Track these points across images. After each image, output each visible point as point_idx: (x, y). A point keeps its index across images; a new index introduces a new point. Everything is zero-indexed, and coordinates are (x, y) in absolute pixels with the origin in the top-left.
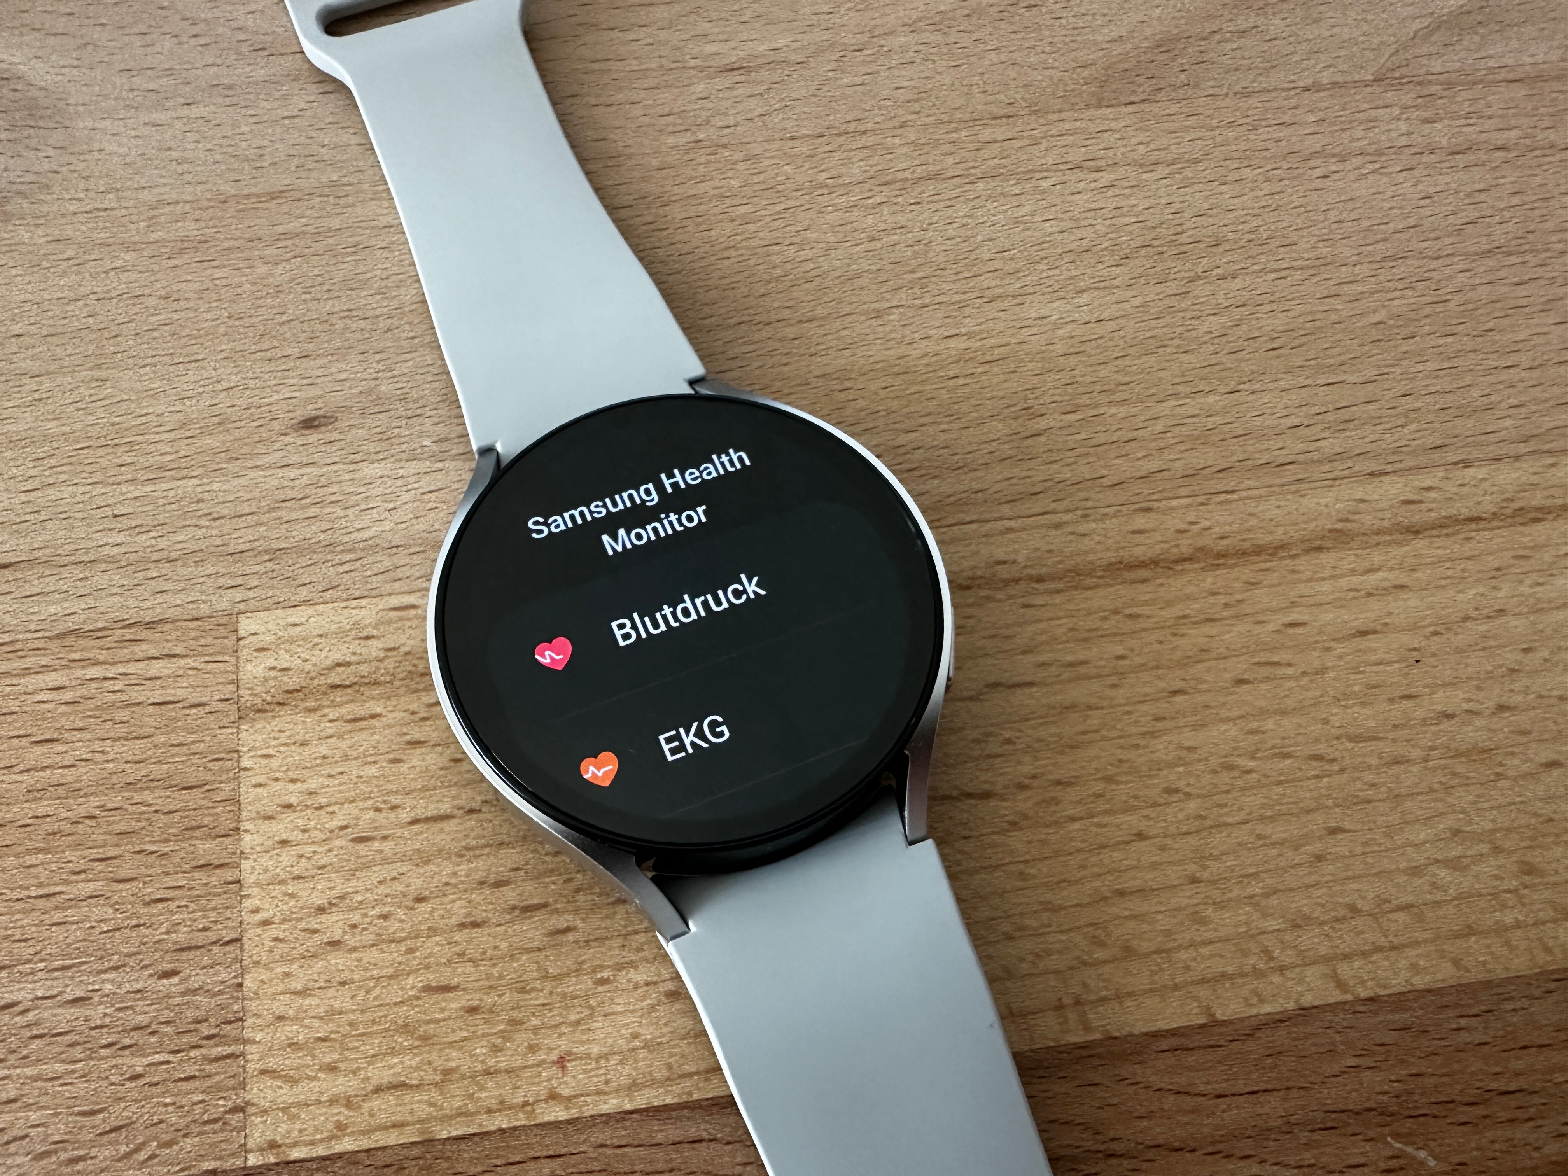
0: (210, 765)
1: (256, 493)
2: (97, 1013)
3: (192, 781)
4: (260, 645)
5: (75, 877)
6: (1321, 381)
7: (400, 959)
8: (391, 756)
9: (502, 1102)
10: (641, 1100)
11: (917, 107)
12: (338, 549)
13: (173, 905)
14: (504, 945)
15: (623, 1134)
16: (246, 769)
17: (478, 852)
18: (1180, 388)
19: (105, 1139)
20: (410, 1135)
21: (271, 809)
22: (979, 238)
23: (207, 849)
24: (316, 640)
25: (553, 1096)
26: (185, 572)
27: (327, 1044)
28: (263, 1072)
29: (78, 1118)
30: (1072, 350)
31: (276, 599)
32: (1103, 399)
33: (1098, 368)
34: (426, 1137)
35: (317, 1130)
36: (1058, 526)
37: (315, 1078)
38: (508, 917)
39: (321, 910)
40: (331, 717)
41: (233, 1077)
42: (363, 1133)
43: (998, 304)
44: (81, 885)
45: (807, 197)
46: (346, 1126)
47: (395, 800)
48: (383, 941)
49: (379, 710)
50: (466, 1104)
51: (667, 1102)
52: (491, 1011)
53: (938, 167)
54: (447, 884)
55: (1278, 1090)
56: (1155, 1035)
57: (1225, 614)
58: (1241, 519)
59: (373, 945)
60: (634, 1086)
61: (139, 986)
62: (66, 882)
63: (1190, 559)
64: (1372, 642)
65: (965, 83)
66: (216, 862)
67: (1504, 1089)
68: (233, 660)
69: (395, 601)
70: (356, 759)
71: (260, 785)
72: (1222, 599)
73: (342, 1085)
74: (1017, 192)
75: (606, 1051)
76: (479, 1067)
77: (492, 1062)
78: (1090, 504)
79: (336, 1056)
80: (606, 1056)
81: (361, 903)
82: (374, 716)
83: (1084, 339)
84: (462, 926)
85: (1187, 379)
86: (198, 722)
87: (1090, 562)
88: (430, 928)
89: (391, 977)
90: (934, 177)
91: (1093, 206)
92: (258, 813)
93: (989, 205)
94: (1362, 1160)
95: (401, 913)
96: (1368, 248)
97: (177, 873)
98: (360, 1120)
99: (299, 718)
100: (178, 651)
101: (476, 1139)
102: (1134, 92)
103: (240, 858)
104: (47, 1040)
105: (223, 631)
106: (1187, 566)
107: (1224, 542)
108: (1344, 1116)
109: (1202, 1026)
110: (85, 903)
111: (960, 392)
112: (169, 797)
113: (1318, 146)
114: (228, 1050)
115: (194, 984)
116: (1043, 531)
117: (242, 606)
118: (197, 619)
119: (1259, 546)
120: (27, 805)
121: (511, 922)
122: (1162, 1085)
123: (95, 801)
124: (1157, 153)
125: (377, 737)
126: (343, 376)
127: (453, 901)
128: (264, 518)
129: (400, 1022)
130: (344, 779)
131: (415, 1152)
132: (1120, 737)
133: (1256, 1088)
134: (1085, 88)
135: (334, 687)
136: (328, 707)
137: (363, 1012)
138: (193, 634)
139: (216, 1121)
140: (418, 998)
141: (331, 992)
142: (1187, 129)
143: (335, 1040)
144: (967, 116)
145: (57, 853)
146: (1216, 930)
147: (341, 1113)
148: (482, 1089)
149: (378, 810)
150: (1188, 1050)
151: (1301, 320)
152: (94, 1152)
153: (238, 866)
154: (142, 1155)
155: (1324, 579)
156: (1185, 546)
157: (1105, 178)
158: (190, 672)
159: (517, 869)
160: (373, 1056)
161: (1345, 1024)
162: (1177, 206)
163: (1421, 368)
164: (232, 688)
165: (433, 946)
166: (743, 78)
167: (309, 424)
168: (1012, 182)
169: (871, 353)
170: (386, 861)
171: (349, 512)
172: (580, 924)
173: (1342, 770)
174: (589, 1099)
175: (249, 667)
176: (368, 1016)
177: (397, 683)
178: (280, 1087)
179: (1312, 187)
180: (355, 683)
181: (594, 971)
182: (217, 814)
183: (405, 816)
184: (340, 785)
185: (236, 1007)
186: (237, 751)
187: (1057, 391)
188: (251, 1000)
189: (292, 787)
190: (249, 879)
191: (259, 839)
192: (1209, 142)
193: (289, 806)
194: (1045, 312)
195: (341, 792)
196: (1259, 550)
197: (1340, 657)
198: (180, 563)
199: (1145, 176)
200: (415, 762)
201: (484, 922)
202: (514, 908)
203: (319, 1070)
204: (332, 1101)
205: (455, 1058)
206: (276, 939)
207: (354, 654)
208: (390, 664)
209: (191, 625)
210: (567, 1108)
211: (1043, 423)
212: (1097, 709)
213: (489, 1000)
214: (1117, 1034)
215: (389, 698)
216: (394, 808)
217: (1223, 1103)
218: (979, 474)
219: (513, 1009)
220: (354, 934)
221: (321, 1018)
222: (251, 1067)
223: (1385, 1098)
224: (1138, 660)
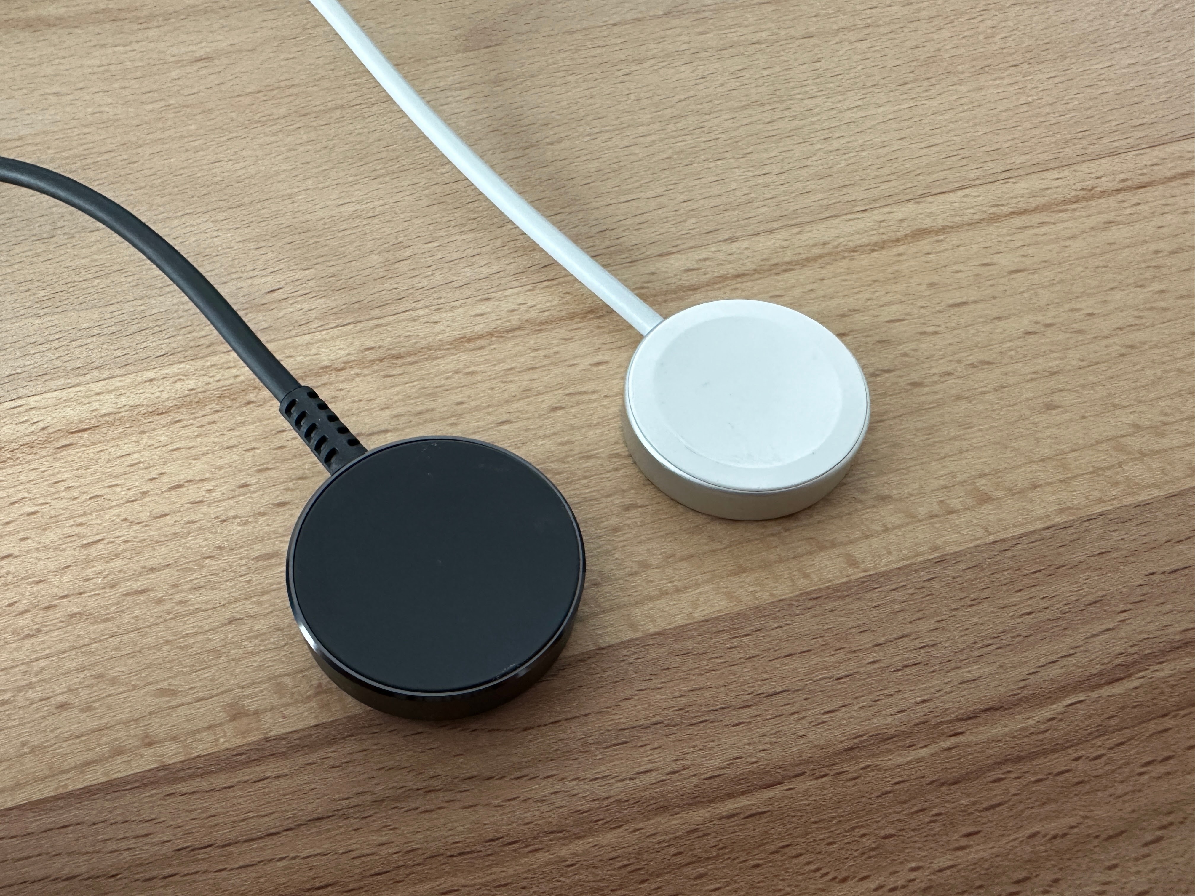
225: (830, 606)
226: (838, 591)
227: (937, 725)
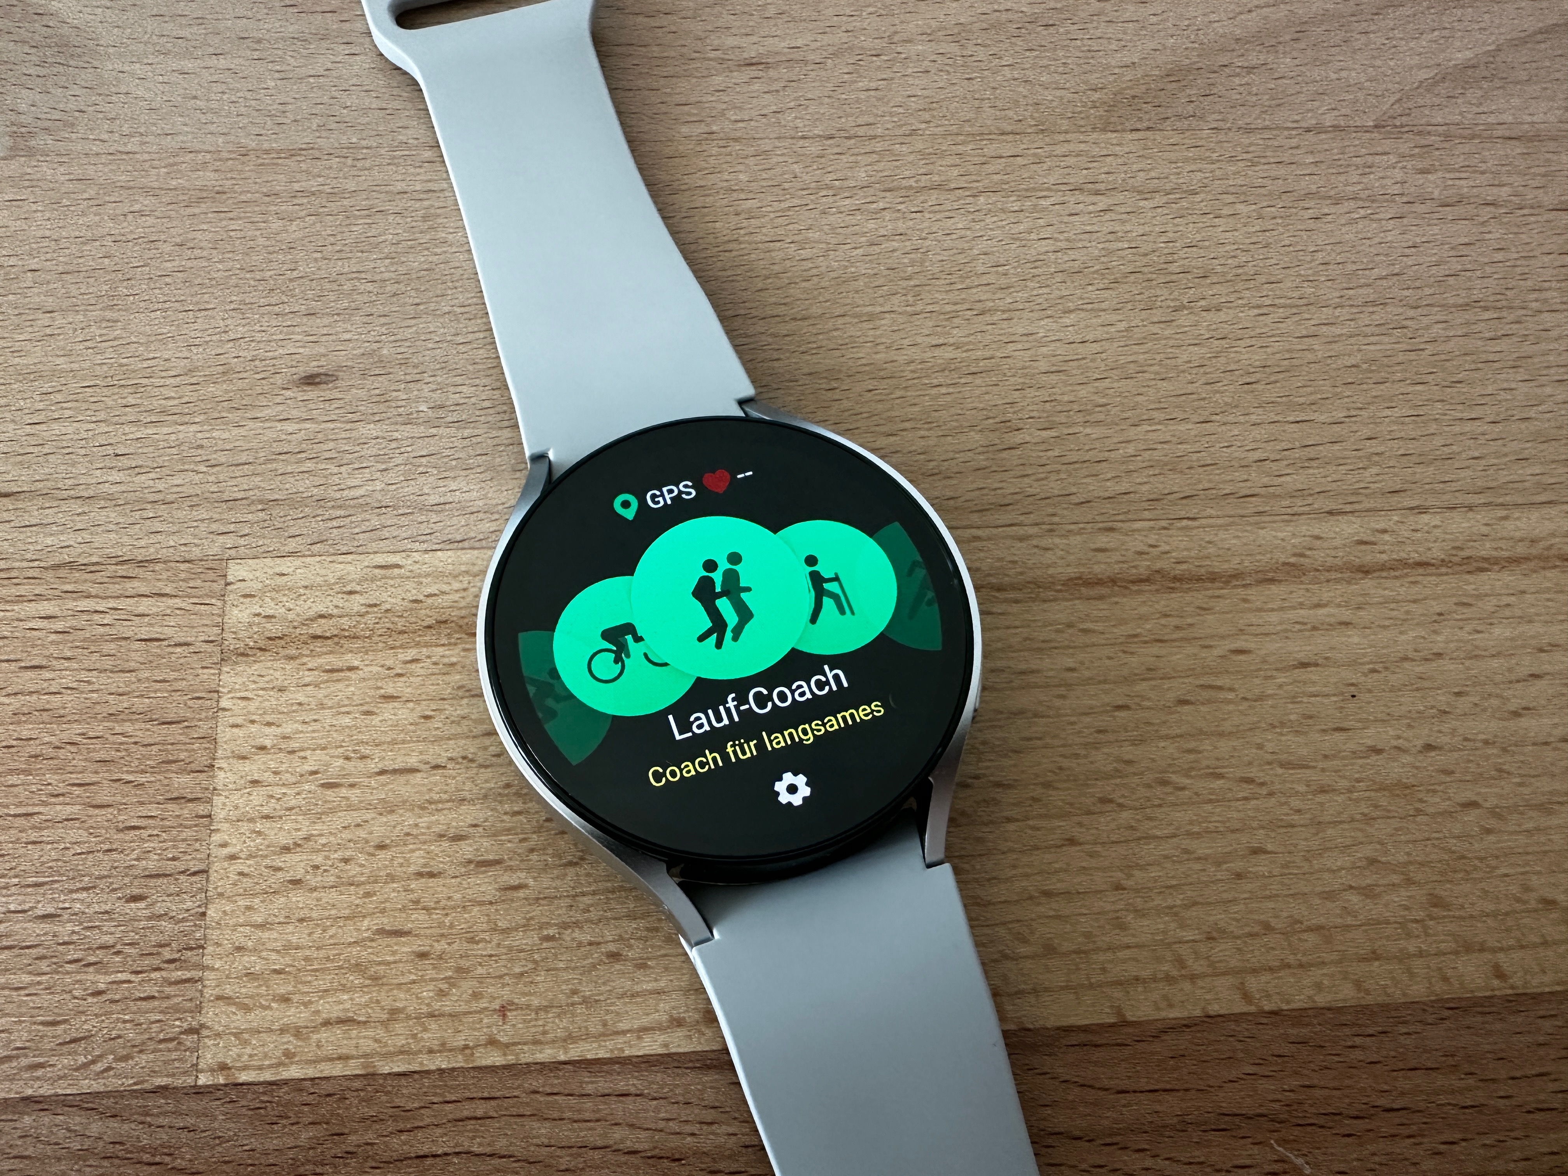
0: (190, 703)
1: (254, 444)
2: (65, 930)
3: (171, 717)
4: (247, 591)
5: (53, 800)
6: (1291, 419)
7: (357, 902)
8: (365, 708)
9: (443, 1044)
10: (575, 1052)
11: (927, 116)
12: (330, 504)
13: (145, 834)
14: (457, 896)
15: (556, 1082)
16: (224, 709)
17: (440, 806)
18: (1155, 414)
19: (65, 1049)
20: (354, 1068)
21: (246, 749)
22: (976, 252)
23: (182, 782)
24: (302, 591)
25: (492, 1042)
26: (180, 514)
27: (282, 976)
28: (219, 998)
29: (40, 1027)
30: (1054, 369)
31: (265, 548)
32: (1079, 418)
33: (1078, 388)
34: (371, 1070)
35: (266, 1056)
36: (1021, 539)
37: (269, 1008)
38: (463, 870)
39: (286, 849)
40: (310, 666)
41: (191, 1000)
42: (309, 1062)
43: (987, 318)
44: (59, 808)
45: (812, 197)
46: (294, 1055)
47: (365, 750)
48: (343, 884)
49: (356, 663)
50: (409, 1044)
51: (600, 1056)
52: (440, 957)
53: (943, 178)
54: (408, 834)
55: (1178, 1090)
56: (1068, 1030)
57: (1174, 636)
58: (1200, 546)
59: (332, 887)
60: (570, 1038)
61: (107, 908)
62: (44, 804)
63: (1147, 580)
64: (1312, 674)
65: (976, 96)
66: (189, 796)
67: (1388, 1106)
68: (219, 604)
69: (380, 559)
70: (331, 708)
71: (237, 726)
72: (1175, 621)
73: (295, 1015)
74: (1016, 208)
75: (546, 1004)
76: (425, 1009)
77: (436, 1005)
78: (1056, 519)
79: (291, 988)
80: (546, 1009)
81: (324, 845)
82: (351, 669)
83: (1068, 358)
84: (420, 875)
85: (1162, 405)
86: (182, 661)
87: (1052, 576)
88: (388, 875)
89: (347, 918)
90: (939, 187)
91: (1088, 228)
92: (233, 752)
93: (989, 220)
94: (1248, 1162)
95: (362, 858)
96: (1351, 292)
97: (151, 803)
98: (309, 1050)
99: (278, 664)
100: (168, 590)
101: (416, 1076)
102: (1140, 119)
103: (213, 794)
104: (16, 951)
105: (211, 575)
106: (1145, 587)
107: (1184, 567)
108: (1237, 1120)
109: (1112, 1025)
110: (60, 825)
111: (942, 401)
112: (148, 730)
113: (1314, 188)
114: (188, 975)
115: (159, 909)
116: (1008, 542)
117: (233, 552)
118: (188, 562)
119: (1212, 573)
120: (11, 727)
121: (468, 874)
122: (1067, 1078)
123: (77, 728)
124: (1157, 181)
125: (353, 689)
126: (347, 336)
127: (413, 851)
128: (260, 469)
129: (353, 962)
130: (316, 726)
131: (357, 1084)
132: (1063, 746)
133: (1156, 1087)
134: (1092, 111)
135: (316, 637)
136: (307, 656)
137: (318, 949)
138: (183, 575)
139: (171, 1040)
140: (372, 940)
141: (290, 928)
142: (1186, 160)
143: (290, 973)
144: (975, 130)
145: (37, 775)
146: (1134, 936)
147: (290, 1042)
148: (425, 1030)
149: (348, 758)
150: (1096, 1046)
151: (1278, 356)
152: (53, 1060)
153: (210, 801)
154: (99, 1067)
155: (1273, 610)
156: (1143, 567)
157: (1103, 202)
158: (178, 612)
159: (475, 826)
160: (326, 991)
161: (1246, 1034)
162: (1170, 235)
163: (1390, 414)
164: (217, 630)
165: (392, 893)
166: (761, 74)
167: (311, 380)
168: (1012, 199)
169: (861, 355)
170: (350, 808)
171: (343, 469)
172: (531, 882)
173: (1271, 794)
174: (526, 1048)
175: (235, 611)
176: (322, 954)
177: (376, 639)
178: (234, 1013)
179: (1302, 227)
180: (336, 636)
181: (541, 928)
182: (194, 750)
183: (373, 766)
184: (314, 731)
185: (198, 935)
186: (218, 692)
187: (1035, 407)
188: (213, 929)
189: (268, 730)
190: (220, 814)
191: (232, 778)
192: (1207, 175)
193: (263, 748)
194: (1031, 329)
195: (313, 738)
196: (1213, 578)
197: (1280, 686)
198: (175, 505)
199: (1142, 203)
200: (386, 715)
201: (440, 873)
202: (470, 862)
203: (273, 1000)
204: (282, 1031)
205: (402, 999)
206: (241, 874)
207: (337, 607)
208: (370, 619)
209: (183, 566)
210: (505, 1055)
211: (1018, 438)
212: (1043, 717)
213: (439, 947)
214: (1031, 1026)
215: (366, 653)
216: (363, 757)
217: (1123, 1099)
218: (954, 482)
219: (461, 957)
220: (315, 875)
221: (278, 952)
222: (208, 992)
223: (1276, 1106)
224: (1087, 674)
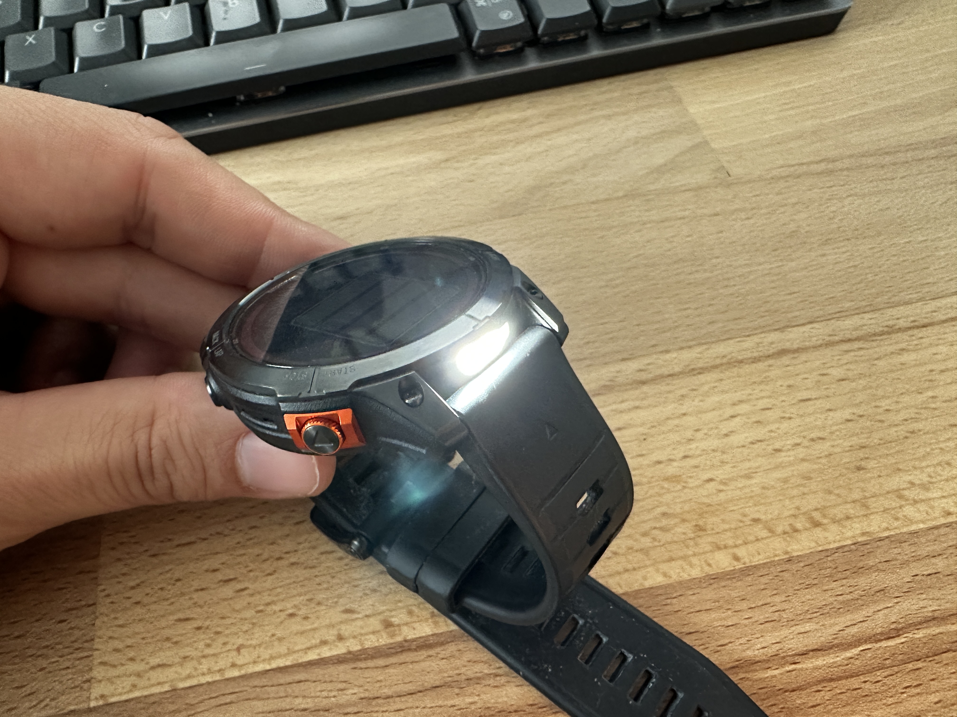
15: (265, 680)
28: (100, 663)
34: (174, 687)
35: (123, 688)
37: (124, 665)
41: (87, 666)
42: (144, 688)
46: (136, 686)
50: (193, 672)
51: (287, 665)
52: (207, 628)
60: (271, 659)
73: (136, 666)
75: (259, 643)
77: (206, 651)
84: (197, 590)
98: (143, 682)
101: (195, 688)
103: (98, 568)
114: (86, 654)
121: (219, 587)
147: (135, 679)
148: (201, 664)
172: (250, 586)
174: (250, 666)
178: (108, 670)
181: (255, 608)
185: (91, 634)
188: (98, 630)
190: (102, 577)
202: (220, 581)
203: (127, 661)
204: (131, 675)
205: (189, 651)
213: (206, 623)
219: (217, 627)
225: (723, 584)
226: (728, 575)
227: (784, 657)
